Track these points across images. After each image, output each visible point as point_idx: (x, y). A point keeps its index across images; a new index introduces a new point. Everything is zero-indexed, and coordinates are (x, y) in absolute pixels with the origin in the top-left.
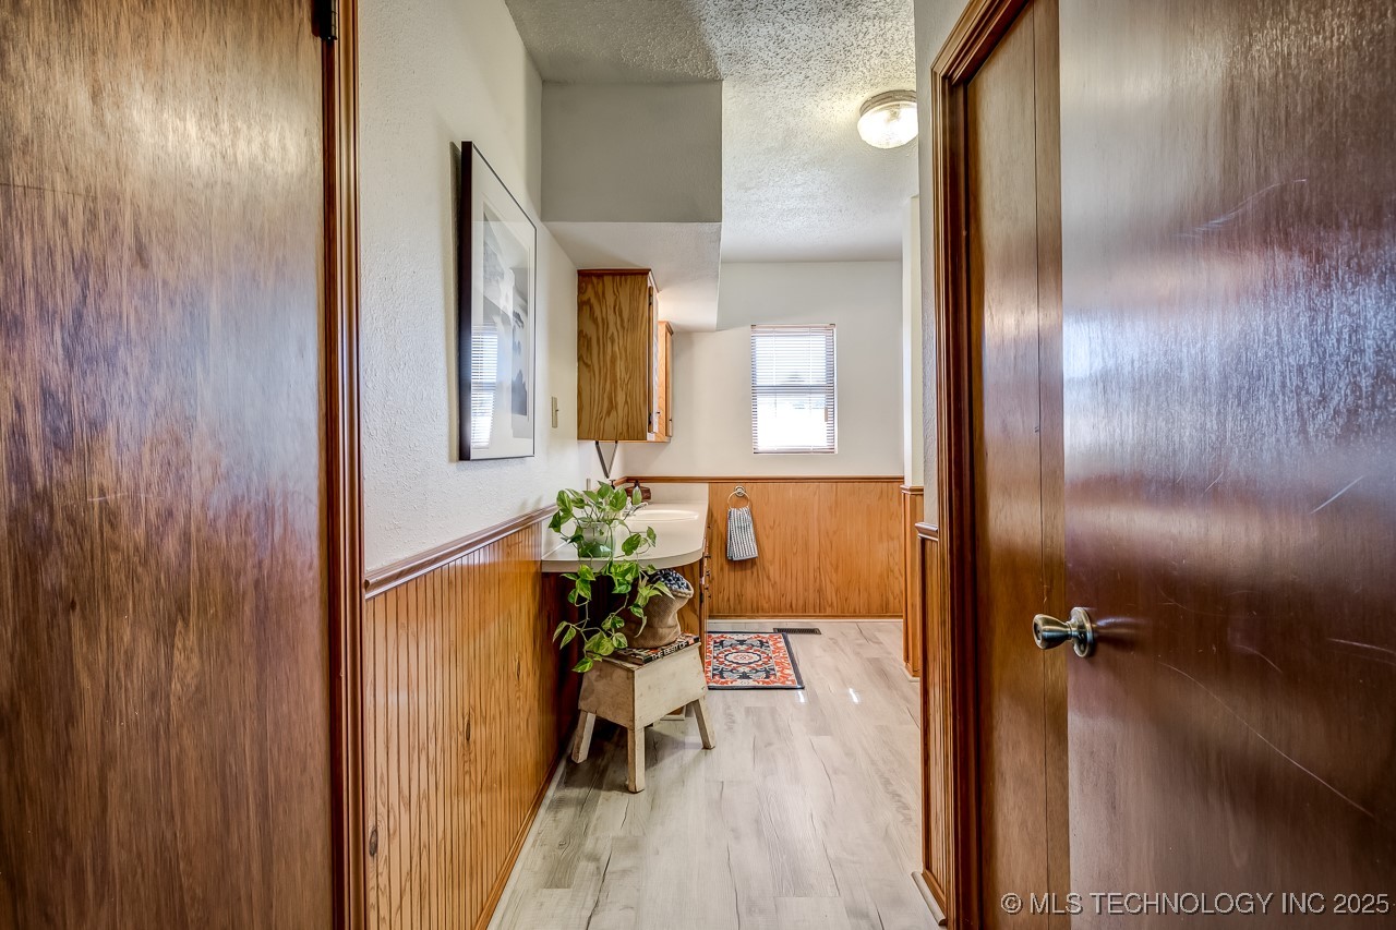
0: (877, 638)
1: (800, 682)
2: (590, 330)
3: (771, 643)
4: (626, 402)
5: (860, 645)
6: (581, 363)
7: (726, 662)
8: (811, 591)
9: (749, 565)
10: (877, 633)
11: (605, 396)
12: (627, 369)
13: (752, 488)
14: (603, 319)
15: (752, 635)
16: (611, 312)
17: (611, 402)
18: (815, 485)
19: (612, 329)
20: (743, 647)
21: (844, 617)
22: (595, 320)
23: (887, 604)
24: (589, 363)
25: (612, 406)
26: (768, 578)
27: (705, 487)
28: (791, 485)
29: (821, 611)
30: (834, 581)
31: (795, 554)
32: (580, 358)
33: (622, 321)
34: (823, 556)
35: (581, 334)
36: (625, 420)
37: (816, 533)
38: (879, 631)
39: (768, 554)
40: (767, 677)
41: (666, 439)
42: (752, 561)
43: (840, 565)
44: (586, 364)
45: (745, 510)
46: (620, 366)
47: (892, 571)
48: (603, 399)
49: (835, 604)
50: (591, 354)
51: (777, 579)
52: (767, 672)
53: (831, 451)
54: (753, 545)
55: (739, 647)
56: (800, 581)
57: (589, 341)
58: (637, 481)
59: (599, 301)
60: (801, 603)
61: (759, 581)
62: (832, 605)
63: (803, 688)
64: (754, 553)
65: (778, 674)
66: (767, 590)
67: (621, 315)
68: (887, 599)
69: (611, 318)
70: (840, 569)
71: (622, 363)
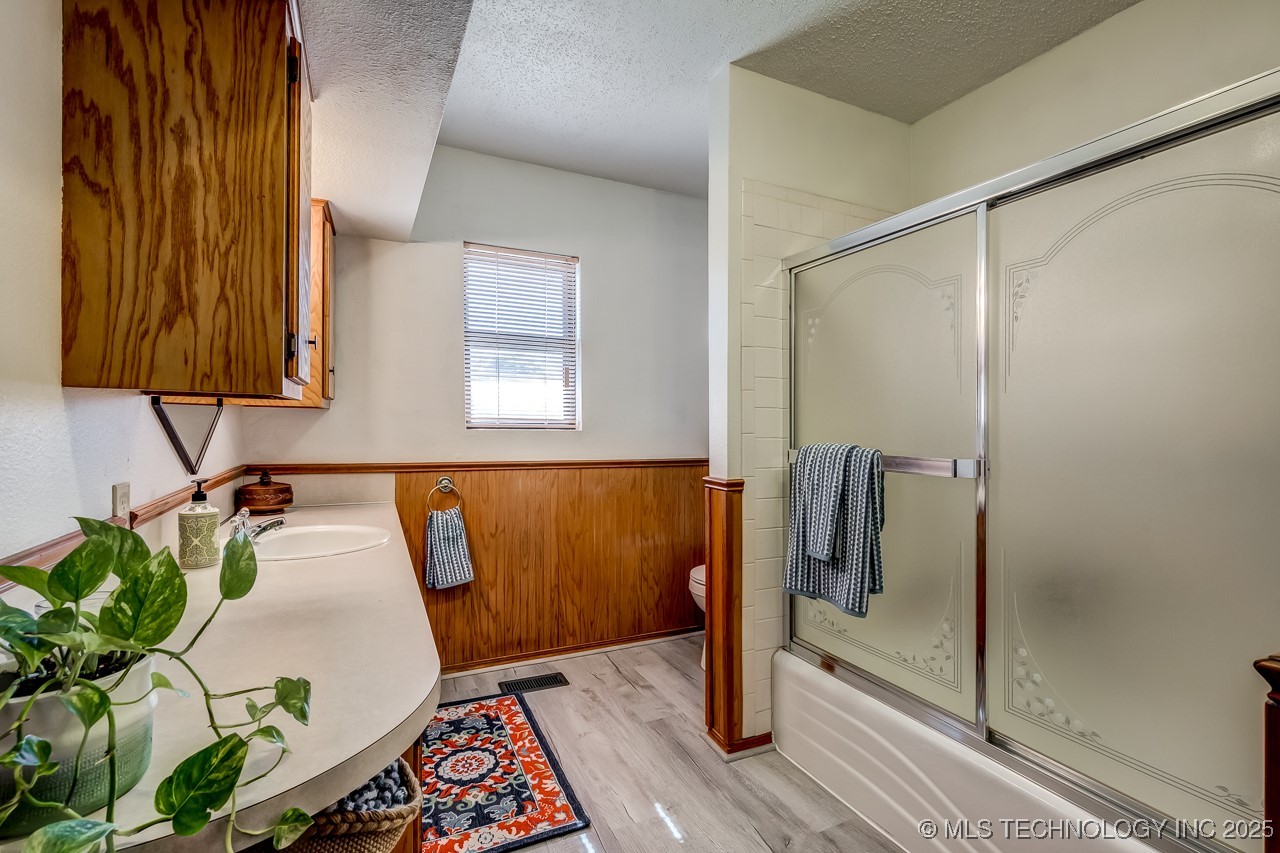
0: (643, 679)
1: (579, 812)
2: (108, 96)
3: (504, 717)
4: (223, 298)
5: (627, 696)
6: (77, 180)
7: (441, 785)
8: (547, 619)
9: (459, 593)
10: (637, 668)
11: (158, 275)
12: (225, 217)
13: (464, 480)
14: (150, 78)
15: (470, 706)
16: (174, 63)
17: (174, 292)
18: (551, 474)
19: (179, 108)
20: (461, 739)
21: (589, 647)
22: (124, 75)
23: (640, 621)
24: (105, 183)
25: (180, 304)
26: (488, 608)
27: (389, 481)
28: (522, 474)
29: (559, 643)
30: (577, 600)
31: (526, 570)
32: (71, 166)
33: (211, 95)
34: (562, 567)
35: (73, 100)
36: (219, 343)
37: (554, 538)
38: (640, 664)
39: (488, 573)
40: (521, 810)
41: (323, 403)
42: (465, 588)
43: (585, 580)
44: (94, 187)
45: (453, 512)
46: (205, 211)
47: (646, 580)
48: (150, 284)
49: (578, 632)
50: (110, 160)
51: (501, 608)
52: (517, 795)
53: (570, 427)
54: (467, 564)
55: (455, 738)
56: (532, 605)
57: (104, 129)
58: (265, 471)
59: (137, 25)
60: (533, 635)
61: (473, 615)
62: (573, 635)
63: (587, 826)
64: (465, 574)
65: (538, 797)
66: (486, 624)
67: (207, 78)
68: (640, 615)
69: (178, 82)
70: (584, 586)
71: (212, 200)
